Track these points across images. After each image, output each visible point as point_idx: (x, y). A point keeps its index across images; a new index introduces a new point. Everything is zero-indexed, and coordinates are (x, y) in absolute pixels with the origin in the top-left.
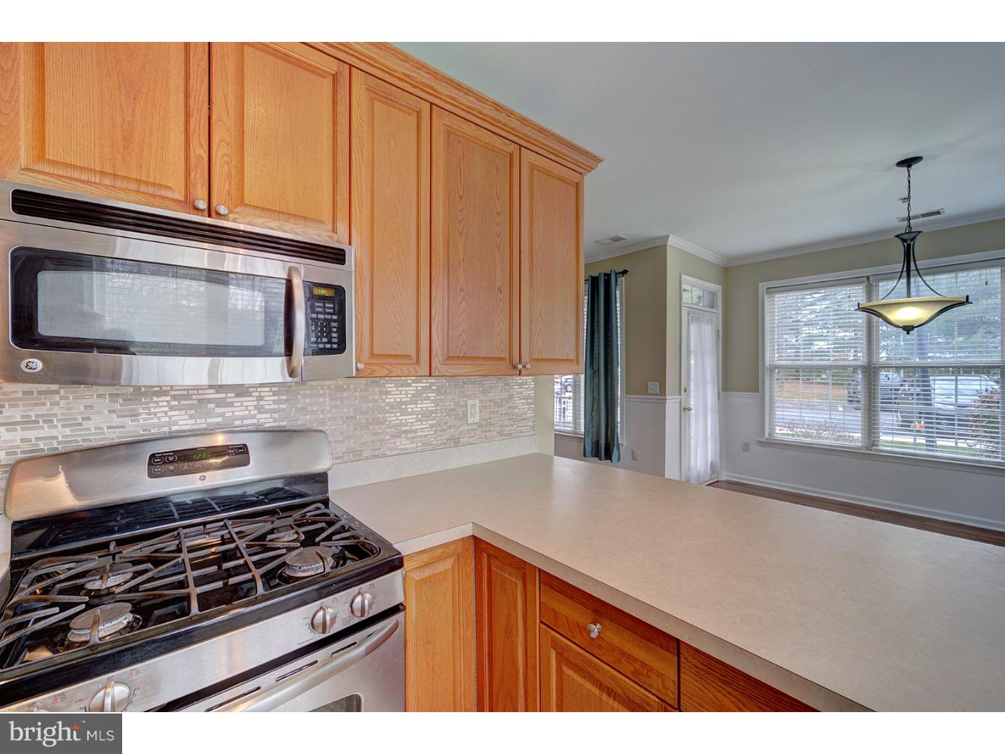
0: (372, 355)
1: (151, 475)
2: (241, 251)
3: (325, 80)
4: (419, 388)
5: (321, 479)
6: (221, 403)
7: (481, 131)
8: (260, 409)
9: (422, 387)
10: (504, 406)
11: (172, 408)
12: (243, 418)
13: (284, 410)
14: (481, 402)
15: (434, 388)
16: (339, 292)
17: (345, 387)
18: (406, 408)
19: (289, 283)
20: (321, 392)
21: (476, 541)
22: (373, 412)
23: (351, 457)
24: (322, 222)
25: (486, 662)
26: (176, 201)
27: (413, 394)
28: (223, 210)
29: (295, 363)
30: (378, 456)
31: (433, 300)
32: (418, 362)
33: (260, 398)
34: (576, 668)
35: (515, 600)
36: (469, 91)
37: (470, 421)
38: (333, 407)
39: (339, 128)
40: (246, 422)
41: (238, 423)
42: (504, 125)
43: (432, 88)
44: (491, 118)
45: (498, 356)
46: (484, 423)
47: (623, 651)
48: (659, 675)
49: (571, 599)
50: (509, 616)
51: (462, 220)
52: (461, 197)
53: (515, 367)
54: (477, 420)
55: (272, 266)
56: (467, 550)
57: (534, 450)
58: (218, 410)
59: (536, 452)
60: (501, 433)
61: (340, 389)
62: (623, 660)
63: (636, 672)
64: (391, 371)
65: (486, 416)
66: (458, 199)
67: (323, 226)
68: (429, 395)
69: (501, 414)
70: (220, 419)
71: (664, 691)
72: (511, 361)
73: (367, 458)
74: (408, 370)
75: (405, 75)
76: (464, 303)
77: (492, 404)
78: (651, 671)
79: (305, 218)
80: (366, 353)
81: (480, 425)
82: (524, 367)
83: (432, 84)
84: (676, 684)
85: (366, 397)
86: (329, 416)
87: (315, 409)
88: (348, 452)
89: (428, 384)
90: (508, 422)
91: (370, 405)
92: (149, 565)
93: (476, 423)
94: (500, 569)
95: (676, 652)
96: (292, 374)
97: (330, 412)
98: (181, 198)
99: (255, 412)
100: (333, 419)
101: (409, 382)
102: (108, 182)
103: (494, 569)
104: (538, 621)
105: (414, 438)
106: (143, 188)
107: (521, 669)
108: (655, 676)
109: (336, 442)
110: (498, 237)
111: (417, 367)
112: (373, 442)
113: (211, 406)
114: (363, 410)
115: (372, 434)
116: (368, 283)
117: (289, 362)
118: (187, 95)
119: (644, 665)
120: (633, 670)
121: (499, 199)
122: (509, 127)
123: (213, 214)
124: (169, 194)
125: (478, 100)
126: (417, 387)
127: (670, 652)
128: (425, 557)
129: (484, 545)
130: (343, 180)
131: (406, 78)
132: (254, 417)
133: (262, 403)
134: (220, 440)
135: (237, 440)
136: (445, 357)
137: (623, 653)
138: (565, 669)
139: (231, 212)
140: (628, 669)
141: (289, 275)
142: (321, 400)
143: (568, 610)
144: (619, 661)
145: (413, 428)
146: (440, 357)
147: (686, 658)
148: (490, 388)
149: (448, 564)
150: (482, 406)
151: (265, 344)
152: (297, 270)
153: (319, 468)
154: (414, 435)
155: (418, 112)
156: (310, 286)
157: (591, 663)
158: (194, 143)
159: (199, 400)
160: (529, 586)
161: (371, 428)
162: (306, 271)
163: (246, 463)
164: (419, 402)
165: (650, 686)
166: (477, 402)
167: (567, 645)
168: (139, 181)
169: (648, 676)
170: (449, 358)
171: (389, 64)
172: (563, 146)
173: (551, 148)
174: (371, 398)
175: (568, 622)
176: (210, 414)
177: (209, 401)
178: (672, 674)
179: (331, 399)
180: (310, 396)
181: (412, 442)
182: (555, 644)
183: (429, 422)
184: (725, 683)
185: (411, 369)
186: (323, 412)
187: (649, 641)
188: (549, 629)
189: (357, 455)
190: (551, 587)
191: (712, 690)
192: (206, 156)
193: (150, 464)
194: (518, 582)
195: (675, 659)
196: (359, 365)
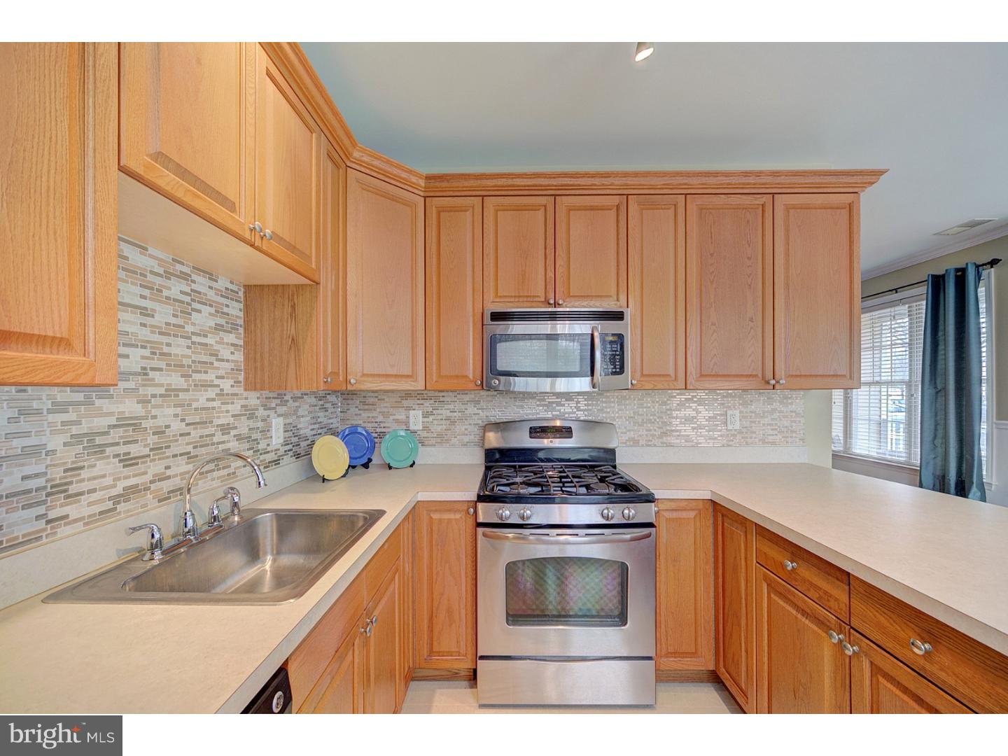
0: (642, 375)
1: (531, 437)
2: (567, 322)
3: (612, 211)
4: (683, 400)
5: (612, 452)
6: (559, 404)
7: (731, 197)
8: (578, 409)
9: (686, 399)
10: (767, 417)
11: (538, 406)
12: (569, 413)
13: (590, 410)
14: (741, 412)
15: (695, 399)
16: (621, 337)
17: (627, 397)
18: (672, 414)
19: (592, 335)
20: (612, 400)
21: (714, 503)
22: (647, 415)
23: (631, 443)
24: (611, 296)
25: (721, 590)
26: (542, 302)
27: (678, 404)
28: (561, 302)
29: (595, 381)
30: (650, 445)
31: (688, 335)
32: (676, 379)
33: (578, 402)
34: (781, 595)
35: (740, 546)
36: (717, 173)
37: (730, 427)
38: (620, 410)
39: (620, 236)
40: (571, 415)
41: (567, 415)
42: (754, 184)
43: (686, 184)
44: (740, 184)
45: (750, 373)
46: (744, 430)
47: (811, 582)
48: (836, 600)
49: (777, 545)
50: (735, 557)
51: (713, 272)
52: (712, 255)
53: (768, 383)
54: (737, 426)
55: (583, 328)
56: (707, 509)
57: (804, 459)
58: (557, 408)
59: (806, 461)
60: (764, 441)
61: (624, 398)
62: (811, 589)
63: (820, 598)
64: (656, 386)
65: (747, 424)
66: (709, 256)
67: (611, 299)
68: (691, 405)
69: (764, 424)
70: (558, 413)
71: (839, 611)
72: (763, 377)
73: (643, 445)
74: (668, 385)
75: (664, 185)
76: (715, 334)
77: (753, 415)
78: (830, 597)
79: (601, 296)
80: (639, 374)
81: (740, 432)
82: (778, 382)
83: (686, 181)
84: (848, 606)
85: (642, 404)
86: (617, 415)
87: (608, 410)
88: (629, 440)
89: (690, 397)
90: (771, 432)
91: (645, 410)
92: (532, 474)
93: (736, 430)
94: (730, 525)
95: (847, 583)
96: (594, 387)
97: (618, 413)
98: (543, 300)
99: (575, 410)
100: (620, 417)
101: (675, 394)
102: (517, 300)
103: (726, 524)
104: (755, 562)
105: (678, 436)
106: (529, 299)
107: (743, 597)
108: (833, 601)
109: (622, 433)
110: (749, 277)
111: (675, 383)
112: (647, 435)
113: (554, 405)
114: (640, 413)
115: (647, 430)
116: (639, 329)
117: (592, 380)
118: (545, 248)
119: (826, 593)
120: (818, 596)
121: (749, 246)
122: (760, 184)
123: (557, 306)
124: (539, 300)
125: (726, 176)
126: (681, 398)
127: (842, 582)
128: (673, 505)
129: (719, 507)
130: (623, 267)
131: (666, 186)
132: (575, 413)
133: (579, 405)
134: (558, 423)
135: (567, 424)
136: (698, 375)
137: (811, 584)
138: (772, 596)
139: (564, 302)
140: (815, 595)
141: (592, 331)
142: (613, 405)
143: (773, 552)
144: (809, 590)
145: (678, 428)
146: (694, 375)
147: (854, 587)
148: (751, 401)
149: (692, 514)
150: (742, 416)
151: (580, 371)
152: (596, 327)
153: (611, 446)
154: (678, 433)
155: (675, 205)
156: (603, 336)
157: (789, 591)
158: (548, 271)
159: (549, 402)
160: (749, 536)
161: (645, 425)
162: (601, 327)
163: (571, 437)
164: (683, 410)
165: (830, 608)
166: (737, 413)
167: (774, 579)
168: (527, 296)
169: (828, 600)
170: (702, 376)
171: (652, 183)
172: (826, 177)
173: (812, 183)
174: (645, 405)
175: (774, 562)
176: (554, 410)
177: (553, 403)
178: (845, 598)
179: (618, 405)
180: (605, 402)
181: (677, 439)
182: (766, 578)
183: (691, 425)
184: (882, 605)
185: (671, 384)
186: (613, 413)
187: (829, 575)
188: (762, 567)
189: (636, 443)
190: (763, 537)
191: (872, 610)
192: (553, 276)
193: (530, 432)
194: (742, 533)
195: (847, 588)
196: (633, 381)
